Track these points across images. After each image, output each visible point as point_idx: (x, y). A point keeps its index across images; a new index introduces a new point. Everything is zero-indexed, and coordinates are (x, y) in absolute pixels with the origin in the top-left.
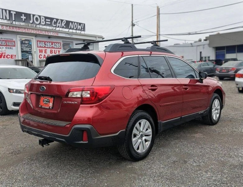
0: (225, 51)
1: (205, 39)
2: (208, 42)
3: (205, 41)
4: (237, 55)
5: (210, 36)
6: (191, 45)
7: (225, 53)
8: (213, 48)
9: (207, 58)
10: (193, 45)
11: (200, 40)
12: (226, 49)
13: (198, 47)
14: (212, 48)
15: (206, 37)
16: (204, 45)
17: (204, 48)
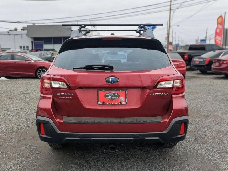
0: (43, 41)
1: (22, 28)
2: (25, 32)
3: (22, 31)
4: (53, 46)
5: (28, 26)
6: (8, 34)
7: (43, 44)
8: (32, 38)
9: (26, 47)
10: (10, 34)
11: (16, 30)
12: (43, 40)
13: (16, 36)
14: (30, 38)
15: (23, 27)
16: (22, 35)
17: (22, 37)
